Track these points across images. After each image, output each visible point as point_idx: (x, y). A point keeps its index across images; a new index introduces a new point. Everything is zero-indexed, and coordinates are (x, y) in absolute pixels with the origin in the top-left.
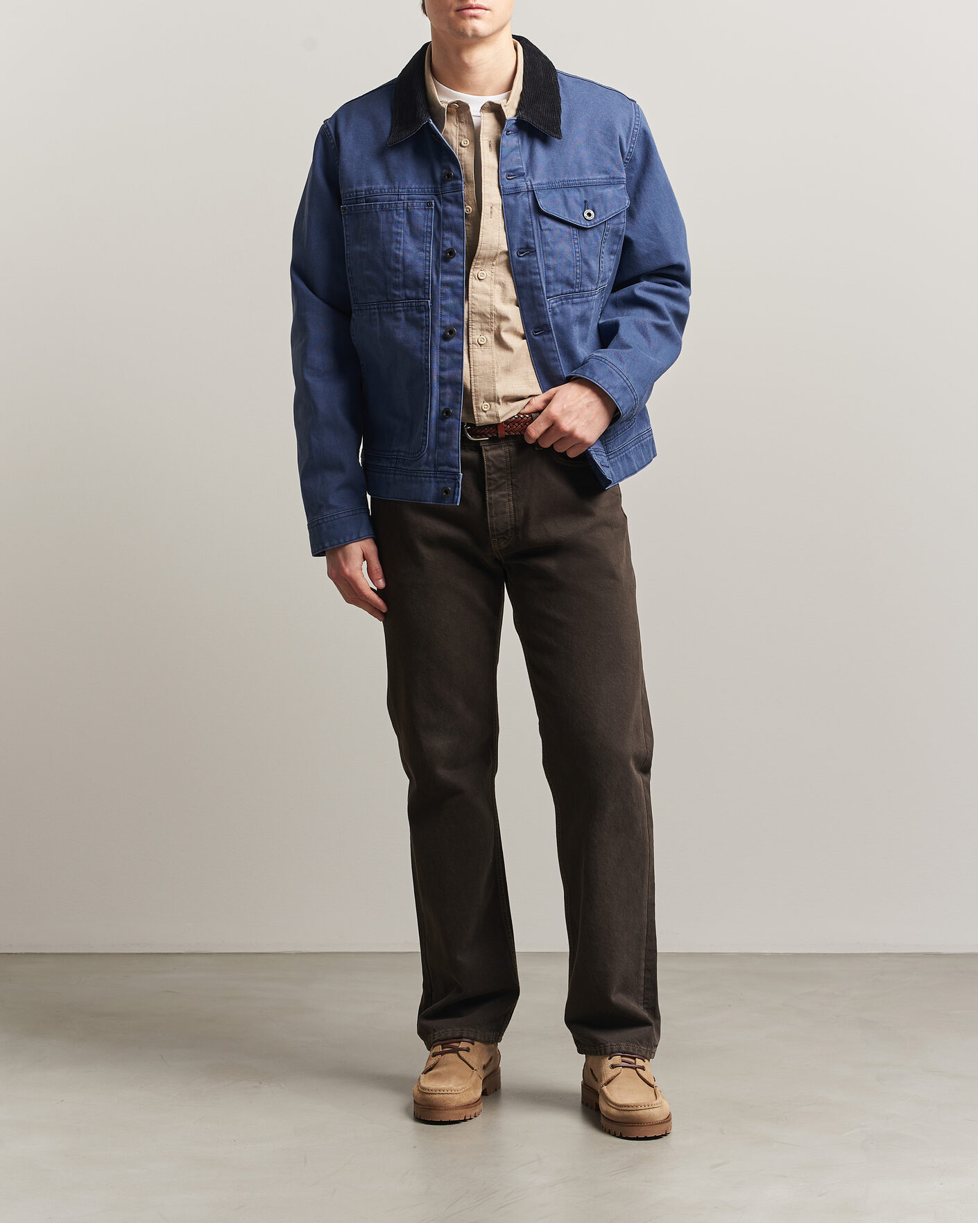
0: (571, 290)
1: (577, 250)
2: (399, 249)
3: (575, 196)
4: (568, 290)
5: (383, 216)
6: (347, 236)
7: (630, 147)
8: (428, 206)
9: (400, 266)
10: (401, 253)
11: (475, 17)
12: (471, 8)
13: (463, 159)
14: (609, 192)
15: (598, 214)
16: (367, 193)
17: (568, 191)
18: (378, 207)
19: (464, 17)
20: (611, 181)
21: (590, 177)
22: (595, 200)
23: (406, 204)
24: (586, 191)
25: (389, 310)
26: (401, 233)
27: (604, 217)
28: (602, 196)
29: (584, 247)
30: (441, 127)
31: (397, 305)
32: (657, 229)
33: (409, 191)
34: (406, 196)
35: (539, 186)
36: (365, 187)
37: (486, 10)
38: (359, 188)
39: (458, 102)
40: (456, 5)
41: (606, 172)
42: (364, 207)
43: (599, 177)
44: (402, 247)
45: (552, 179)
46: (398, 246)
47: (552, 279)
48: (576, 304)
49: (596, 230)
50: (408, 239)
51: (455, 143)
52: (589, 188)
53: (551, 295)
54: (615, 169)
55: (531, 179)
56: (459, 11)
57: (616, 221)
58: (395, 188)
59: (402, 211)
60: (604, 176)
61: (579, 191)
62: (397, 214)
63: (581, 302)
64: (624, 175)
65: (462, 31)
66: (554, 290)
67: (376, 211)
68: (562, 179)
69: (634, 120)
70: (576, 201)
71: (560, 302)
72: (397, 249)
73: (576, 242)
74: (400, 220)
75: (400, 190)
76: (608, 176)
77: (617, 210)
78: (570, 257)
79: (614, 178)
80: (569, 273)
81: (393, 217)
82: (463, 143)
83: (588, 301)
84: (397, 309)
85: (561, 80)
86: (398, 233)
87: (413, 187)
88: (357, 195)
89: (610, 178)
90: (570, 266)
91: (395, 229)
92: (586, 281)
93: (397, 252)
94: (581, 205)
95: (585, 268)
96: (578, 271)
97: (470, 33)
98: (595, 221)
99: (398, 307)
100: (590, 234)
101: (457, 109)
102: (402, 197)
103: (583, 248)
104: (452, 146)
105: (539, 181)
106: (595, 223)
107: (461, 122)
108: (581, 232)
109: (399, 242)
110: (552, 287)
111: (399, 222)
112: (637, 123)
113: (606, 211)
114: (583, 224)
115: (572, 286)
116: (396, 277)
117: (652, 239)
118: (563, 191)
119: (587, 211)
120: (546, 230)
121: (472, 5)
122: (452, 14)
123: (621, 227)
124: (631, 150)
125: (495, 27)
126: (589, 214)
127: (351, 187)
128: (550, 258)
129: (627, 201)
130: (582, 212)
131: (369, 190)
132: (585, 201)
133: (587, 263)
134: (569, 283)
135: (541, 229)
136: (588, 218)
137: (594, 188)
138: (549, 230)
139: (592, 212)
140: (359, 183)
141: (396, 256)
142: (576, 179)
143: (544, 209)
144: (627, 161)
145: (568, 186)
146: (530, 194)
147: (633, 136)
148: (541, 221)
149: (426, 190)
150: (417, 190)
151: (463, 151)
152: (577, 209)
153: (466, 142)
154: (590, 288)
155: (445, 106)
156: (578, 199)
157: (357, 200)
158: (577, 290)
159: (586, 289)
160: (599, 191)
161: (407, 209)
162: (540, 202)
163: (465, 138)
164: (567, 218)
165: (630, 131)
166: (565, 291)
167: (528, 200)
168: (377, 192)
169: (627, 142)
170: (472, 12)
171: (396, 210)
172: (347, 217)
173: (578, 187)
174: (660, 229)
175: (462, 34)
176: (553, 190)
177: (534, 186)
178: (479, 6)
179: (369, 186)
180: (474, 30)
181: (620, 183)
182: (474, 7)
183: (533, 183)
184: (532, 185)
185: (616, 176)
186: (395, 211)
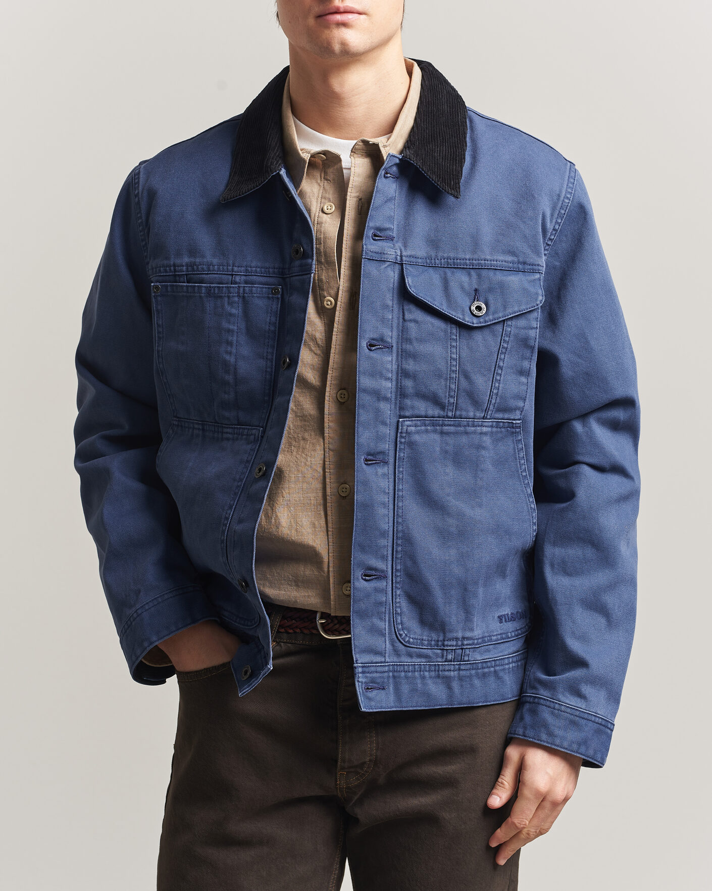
0: (442, 413)
1: (454, 356)
2: (230, 353)
3: (461, 280)
4: (437, 412)
5: (209, 305)
6: (158, 326)
7: (557, 222)
8: (272, 293)
9: (230, 378)
10: (232, 360)
11: (345, 25)
12: (338, 12)
13: (323, 230)
14: (514, 280)
15: (492, 309)
16: (190, 268)
17: (453, 273)
18: (203, 290)
19: (327, 26)
20: (521, 266)
21: (488, 257)
22: (490, 290)
23: (241, 289)
24: (479, 276)
25: (216, 435)
26: (233, 331)
27: (501, 315)
28: (502, 286)
29: (465, 353)
30: (297, 185)
31: (225, 430)
32: (587, 342)
33: (247, 271)
34: (243, 278)
35: (412, 259)
36: (186, 260)
37: (360, 14)
38: (178, 262)
39: (325, 153)
40: (317, 9)
41: (512, 253)
42: (185, 288)
43: (501, 258)
44: (234, 351)
45: (433, 254)
46: (229, 349)
47: (410, 390)
48: (448, 434)
49: (486, 332)
50: (243, 339)
51: (315, 208)
52: (484, 273)
53: (407, 414)
54: (529, 251)
55: (403, 249)
56: (320, 16)
57: (522, 322)
58: (228, 265)
59: (236, 299)
60: (510, 258)
61: (469, 274)
62: (229, 303)
63: (456, 433)
64: (543, 261)
65: (325, 45)
66: (413, 407)
67: (201, 297)
68: (445, 255)
69: (565, 186)
70: (462, 288)
71: (423, 428)
72: (227, 352)
73: (454, 344)
74: (234, 311)
75: (236, 269)
76: (515, 259)
77: (523, 307)
78: (442, 365)
79: (524, 263)
80: (438, 387)
81: (223, 306)
82: (325, 208)
83: (466, 433)
84: (225, 436)
85: (471, 121)
86: (229, 331)
87: (253, 264)
88: (175, 271)
89: (519, 262)
90: (440, 376)
91: (225, 325)
92: (464, 402)
93: (227, 357)
94: (468, 294)
95: (464, 383)
96: (453, 386)
97: (337, 47)
98: (487, 319)
99: (227, 433)
100: (478, 336)
101: (323, 161)
102: (238, 279)
103: (464, 355)
104: (309, 211)
105: (413, 253)
106: (485, 322)
107: (327, 180)
108: (465, 333)
109: (230, 343)
110: (408, 402)
111: (231, 315)
112: (570, 190)
113: (505, 307)
114: (468, 320)
115: (443, 407)
116: (225, 393)
117: (580, 356)
118: (445, 273)
119: (476, 304)
120: (411, 321)
121: (338, 8)
122: (311, 21)
123: (532, 333)
124: (557, 227)
125: (376, 38)
126: (479, 308)
127: (168, 258)
128: (411, 362)
129: (540, 298)
130: (468, 304)
131: (191, 265)
132: (476, 290)
133: (467, 377)
134: (435, 400)
135: (404, 319)
136: (476, 312)
137: (491, 273)
138: (416, 321)
139: (483, 306)
140: (179, 254)
141: (226, 364)
142: (467, 257)
143: (412, 290)
144: (549, 243)
145: (454, 266)
146: (397, 267)
147: (561, 208)
148: (405, 307)
149: (271, 270)
150: (258, 269)
151: (324, 220)
152: (463, 300)
153: (330, 207)
154: (471, 414)
155: (306, 157)
156: (466, 285)
157: (176, 278)
158: (450, 414)
159: (464, 414)
160: (499, 276)
161: (244, 297)
162: (409, 281)
163: (330, 201)
164: (444, 308)
165: (558, 199)
166: (430, 413)
167: (393, 275)
168: (203, 268)
169: (552, 215)
170: (339, 17)
171: (229, 297)
172: (159, 298)
173: (467, 268)
174: (593, 343)
175: (326, 49)
176: (431, 270)
177: (404, 258)
178: (349, 10)
179: (192, 260)
180: (344, 44)
181: (534, 272)
182: (342, 10)
183: (404, 253)
184: (401, 256)
185: (528, 261)
186: (226, 299)
